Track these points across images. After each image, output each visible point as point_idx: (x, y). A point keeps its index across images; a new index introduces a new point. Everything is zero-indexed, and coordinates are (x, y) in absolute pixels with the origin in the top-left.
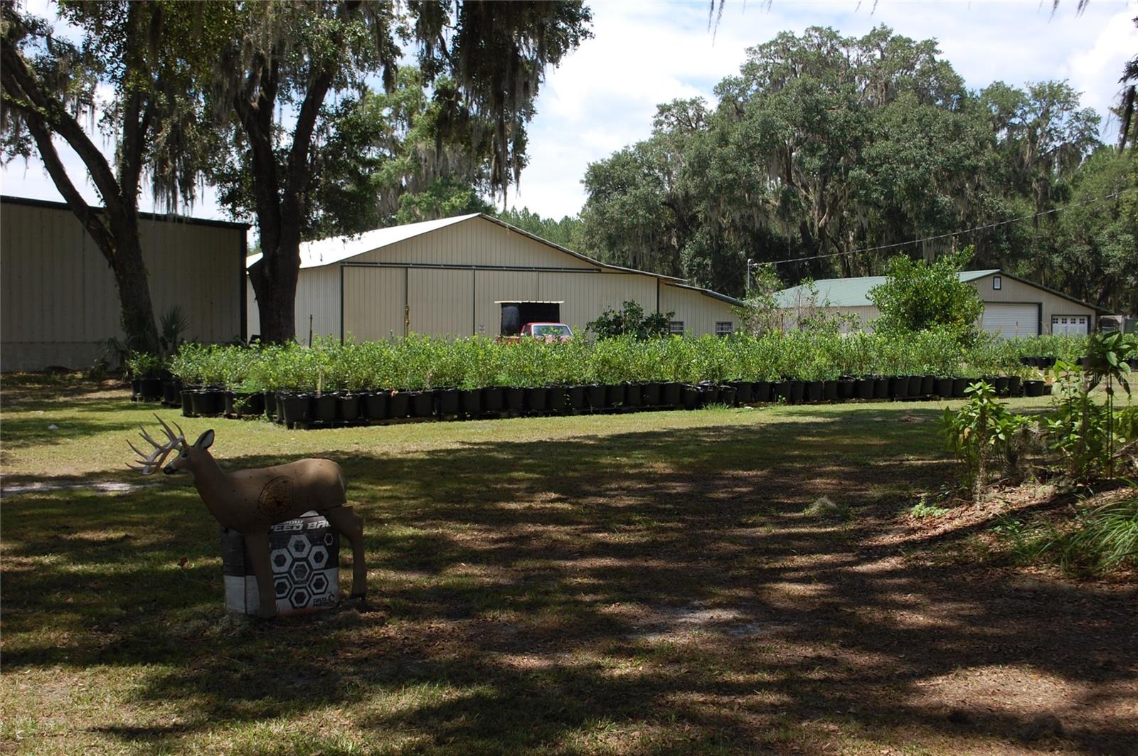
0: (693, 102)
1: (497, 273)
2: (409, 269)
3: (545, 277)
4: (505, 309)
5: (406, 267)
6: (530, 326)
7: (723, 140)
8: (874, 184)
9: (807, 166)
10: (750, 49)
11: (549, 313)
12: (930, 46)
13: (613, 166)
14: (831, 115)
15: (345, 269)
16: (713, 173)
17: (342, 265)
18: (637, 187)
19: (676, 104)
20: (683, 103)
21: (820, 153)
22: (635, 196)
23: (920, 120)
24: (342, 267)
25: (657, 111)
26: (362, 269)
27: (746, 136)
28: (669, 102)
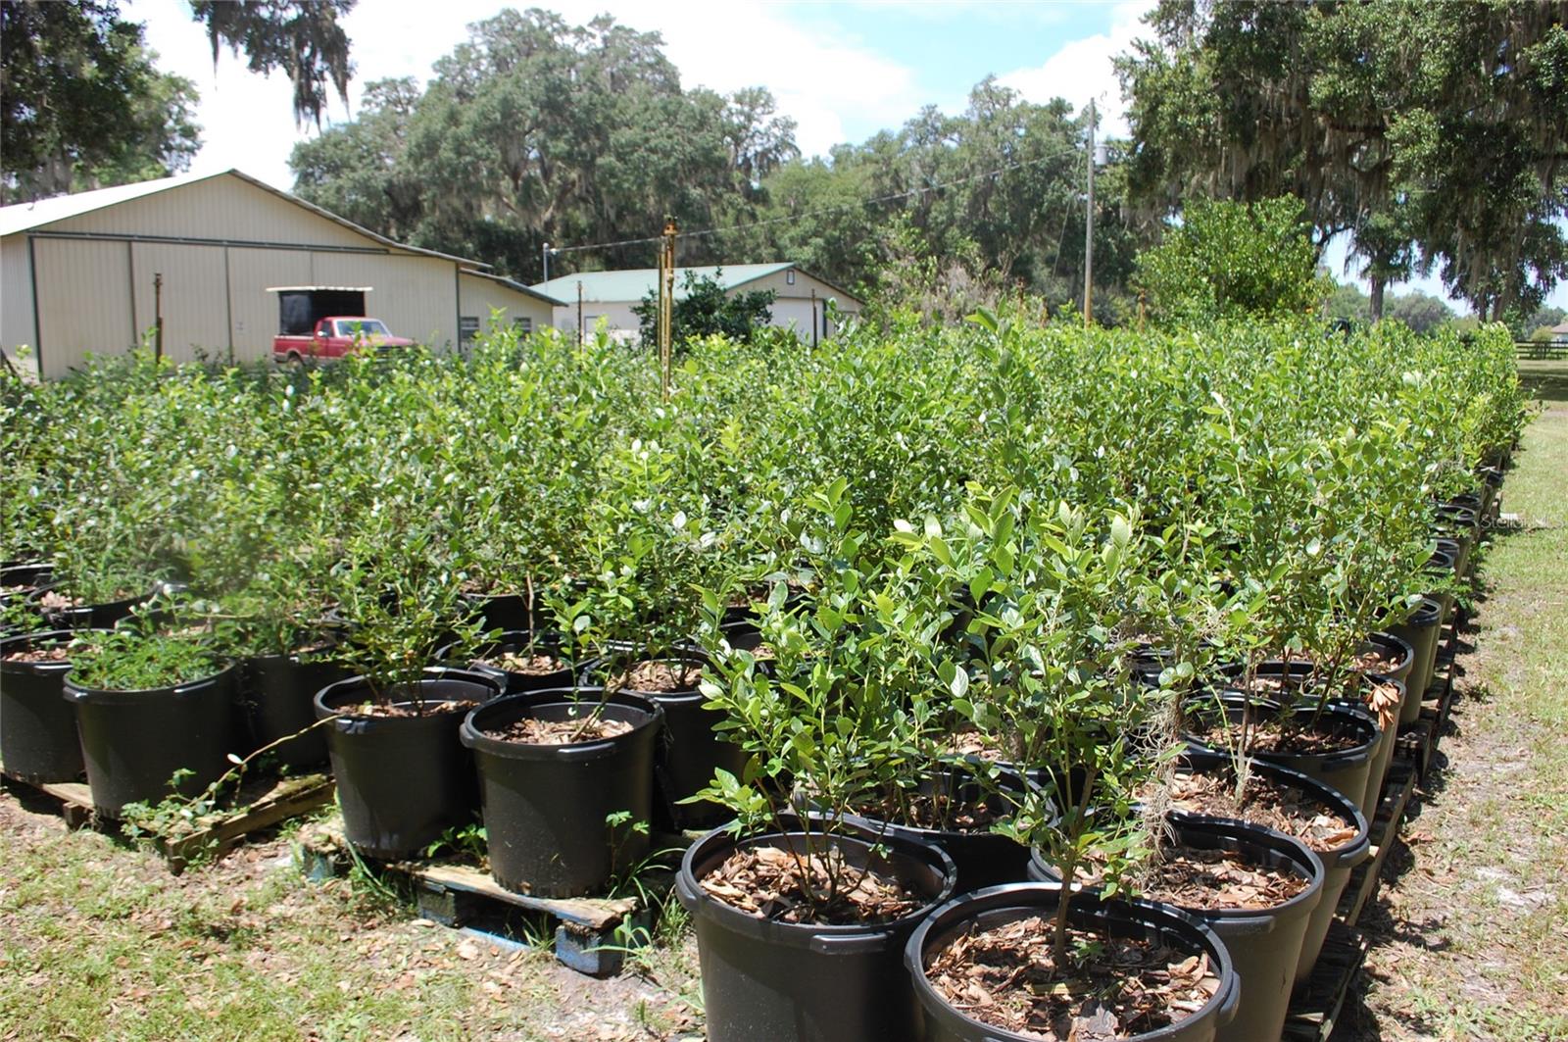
0: (405, 82)
1: (256, 251)
2: (134, 245)
3: (319, 257)
4: (286, 298)
5: (128, 240)
6: (330, 323)
7: (453, 118)
8: (625, 173)
9: (552, 150)
10: (471, 25)
11: (351, 304)
12: (654, 38)
13: (323, 146)
14: (575, 96)
15: (37, 242)
16: (446, 153)
17: (31, 237)
18: (353, 169)
19: (385, 83)
20: (393, 81)
21: (566, 136)
22: (353, 180)
23: (664, 108)
24: (31, 240)
25: (364, 88)
26: (62, 243)
27: (484, 116)
28: (378, 80)
